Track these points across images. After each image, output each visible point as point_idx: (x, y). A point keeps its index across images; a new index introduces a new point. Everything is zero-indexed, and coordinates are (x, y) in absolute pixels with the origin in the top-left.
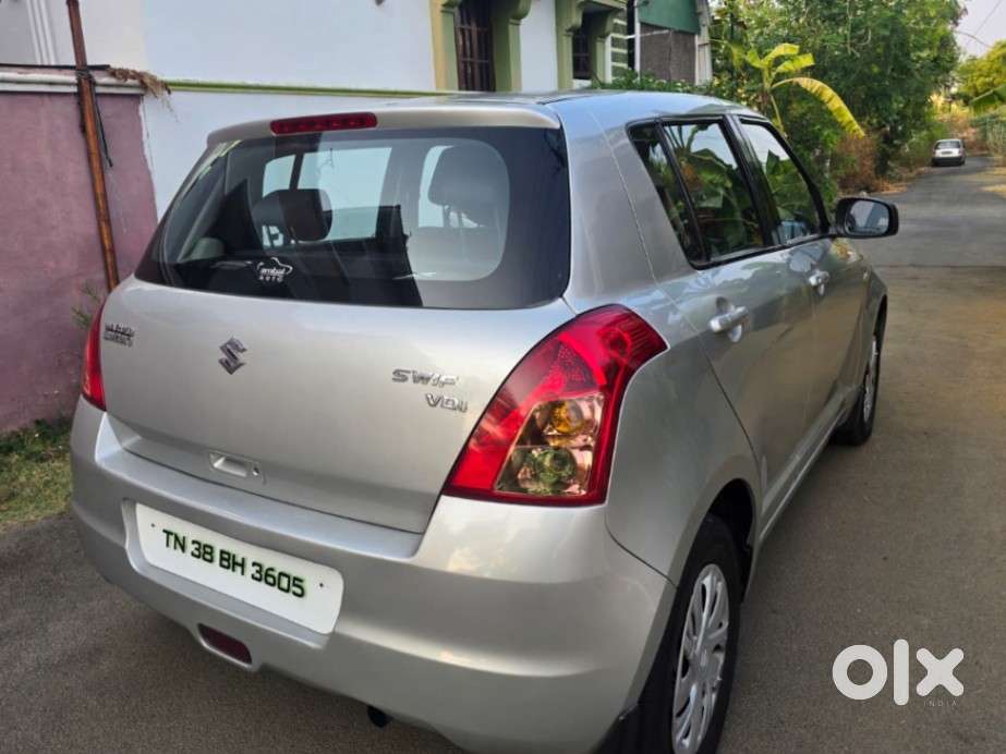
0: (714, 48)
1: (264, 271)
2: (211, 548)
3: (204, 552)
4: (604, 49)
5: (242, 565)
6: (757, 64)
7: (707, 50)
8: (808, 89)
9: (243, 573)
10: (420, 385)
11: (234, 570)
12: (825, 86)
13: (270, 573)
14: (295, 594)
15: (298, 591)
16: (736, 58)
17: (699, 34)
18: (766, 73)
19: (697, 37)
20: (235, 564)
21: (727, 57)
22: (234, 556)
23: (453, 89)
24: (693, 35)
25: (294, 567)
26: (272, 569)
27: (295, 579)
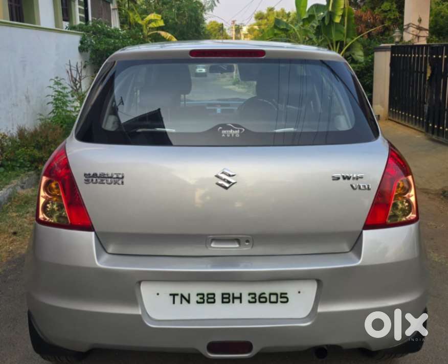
0: (120, 12)
1: (224, 132)
2: (214, 294)
3: (208, 299)
4: (75, 5)
5: (240, 298)
6: (140, 22)
7: (116, 12)
8: (165, 37)
9: (241, 302)
10: (346, 180)
11: (233, 302)
12: (172, 36)
13: (263, 296)
14: (282, 302)
15: (285, 300)
16: (132, 18)
17: (112, 3)
18: (145, 27)
19: (111, 5)
20: (234, 298)
21: (127, 17)
22: (233, 294)
23: (8, 20)
24: (109, 3)
25: (278, 288)
26: (264, 293)
27: (281, 294)
